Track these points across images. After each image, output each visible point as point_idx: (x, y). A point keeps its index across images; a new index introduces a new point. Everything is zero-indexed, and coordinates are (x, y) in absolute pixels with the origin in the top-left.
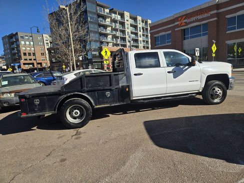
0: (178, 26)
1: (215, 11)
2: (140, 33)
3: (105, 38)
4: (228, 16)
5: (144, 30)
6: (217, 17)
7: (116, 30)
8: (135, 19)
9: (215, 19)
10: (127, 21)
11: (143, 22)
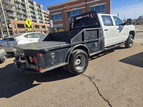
0: (65, 9)
1: (84, 3)
2: (37, 13)
3: (12, 14)
4: (91, 6)
5: (38, 11)
6: (86, 6)
7: (19, 9)
8: (32, 3)
9: (85, 7)
10: (27, 3)
11: (37, 5)
